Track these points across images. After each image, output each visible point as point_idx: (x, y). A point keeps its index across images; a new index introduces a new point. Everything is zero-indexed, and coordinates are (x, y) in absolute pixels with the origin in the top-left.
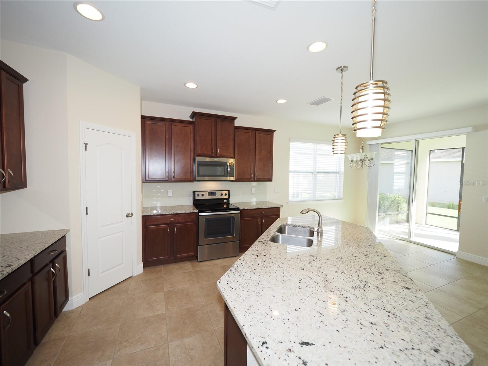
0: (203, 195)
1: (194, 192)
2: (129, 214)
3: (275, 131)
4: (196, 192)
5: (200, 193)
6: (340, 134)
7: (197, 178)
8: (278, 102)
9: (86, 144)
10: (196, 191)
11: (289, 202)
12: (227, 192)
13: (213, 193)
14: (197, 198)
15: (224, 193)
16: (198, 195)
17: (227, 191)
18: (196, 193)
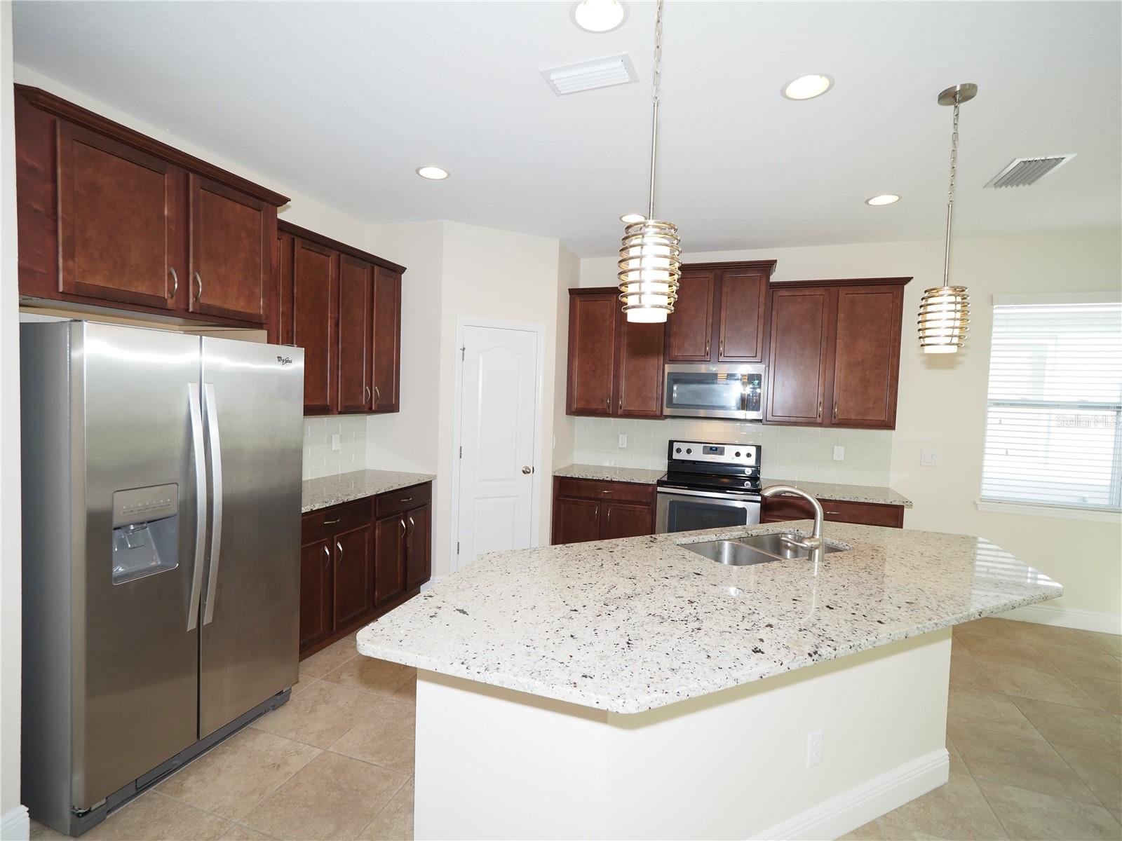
0: (689, 451)
1: (671, 443)
2: (527, 468)
3: (908, 280)
4: (675, 443)
5: (684, 447)
6: (946, 288)
7: (667, 411)
8: (870, 202)
9: (464, 349)
10: (676, 441)
11: (981, 500)
12: (753, 450)
13: (717, 448)
14: (676, 456)
15: (744, 450)
16: (679, 451)
17: (754, 448)
18: (676, 446)
